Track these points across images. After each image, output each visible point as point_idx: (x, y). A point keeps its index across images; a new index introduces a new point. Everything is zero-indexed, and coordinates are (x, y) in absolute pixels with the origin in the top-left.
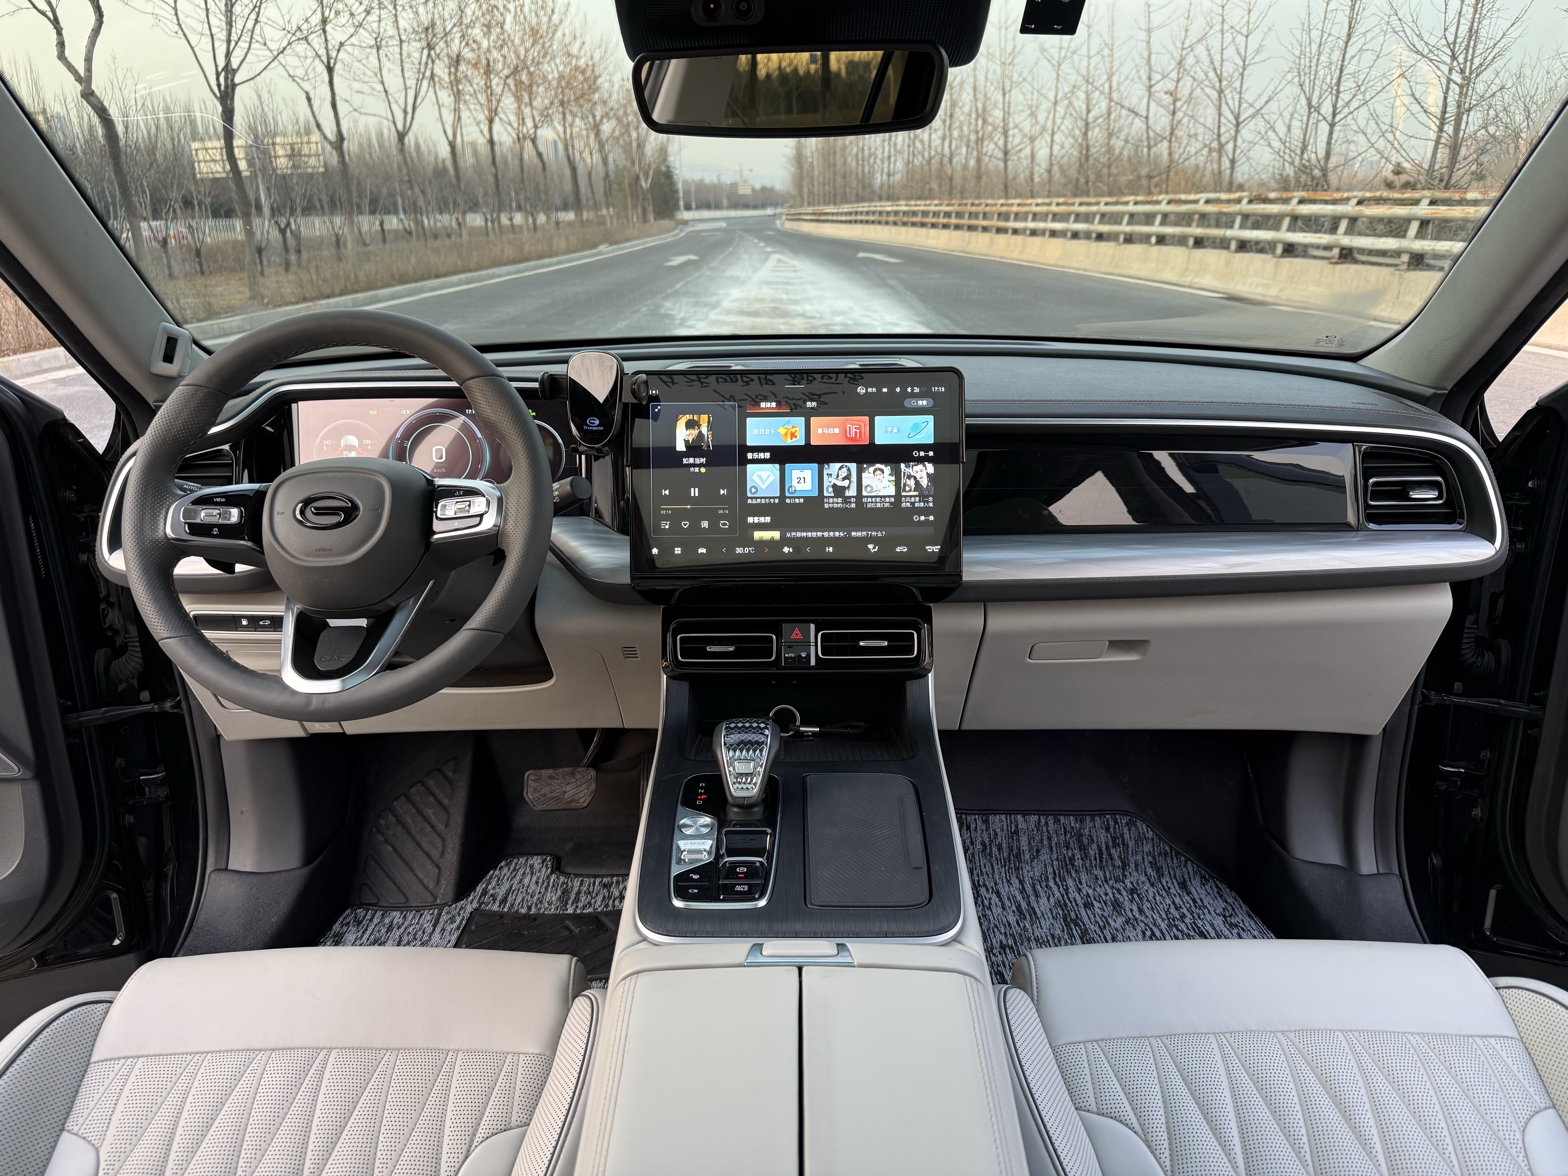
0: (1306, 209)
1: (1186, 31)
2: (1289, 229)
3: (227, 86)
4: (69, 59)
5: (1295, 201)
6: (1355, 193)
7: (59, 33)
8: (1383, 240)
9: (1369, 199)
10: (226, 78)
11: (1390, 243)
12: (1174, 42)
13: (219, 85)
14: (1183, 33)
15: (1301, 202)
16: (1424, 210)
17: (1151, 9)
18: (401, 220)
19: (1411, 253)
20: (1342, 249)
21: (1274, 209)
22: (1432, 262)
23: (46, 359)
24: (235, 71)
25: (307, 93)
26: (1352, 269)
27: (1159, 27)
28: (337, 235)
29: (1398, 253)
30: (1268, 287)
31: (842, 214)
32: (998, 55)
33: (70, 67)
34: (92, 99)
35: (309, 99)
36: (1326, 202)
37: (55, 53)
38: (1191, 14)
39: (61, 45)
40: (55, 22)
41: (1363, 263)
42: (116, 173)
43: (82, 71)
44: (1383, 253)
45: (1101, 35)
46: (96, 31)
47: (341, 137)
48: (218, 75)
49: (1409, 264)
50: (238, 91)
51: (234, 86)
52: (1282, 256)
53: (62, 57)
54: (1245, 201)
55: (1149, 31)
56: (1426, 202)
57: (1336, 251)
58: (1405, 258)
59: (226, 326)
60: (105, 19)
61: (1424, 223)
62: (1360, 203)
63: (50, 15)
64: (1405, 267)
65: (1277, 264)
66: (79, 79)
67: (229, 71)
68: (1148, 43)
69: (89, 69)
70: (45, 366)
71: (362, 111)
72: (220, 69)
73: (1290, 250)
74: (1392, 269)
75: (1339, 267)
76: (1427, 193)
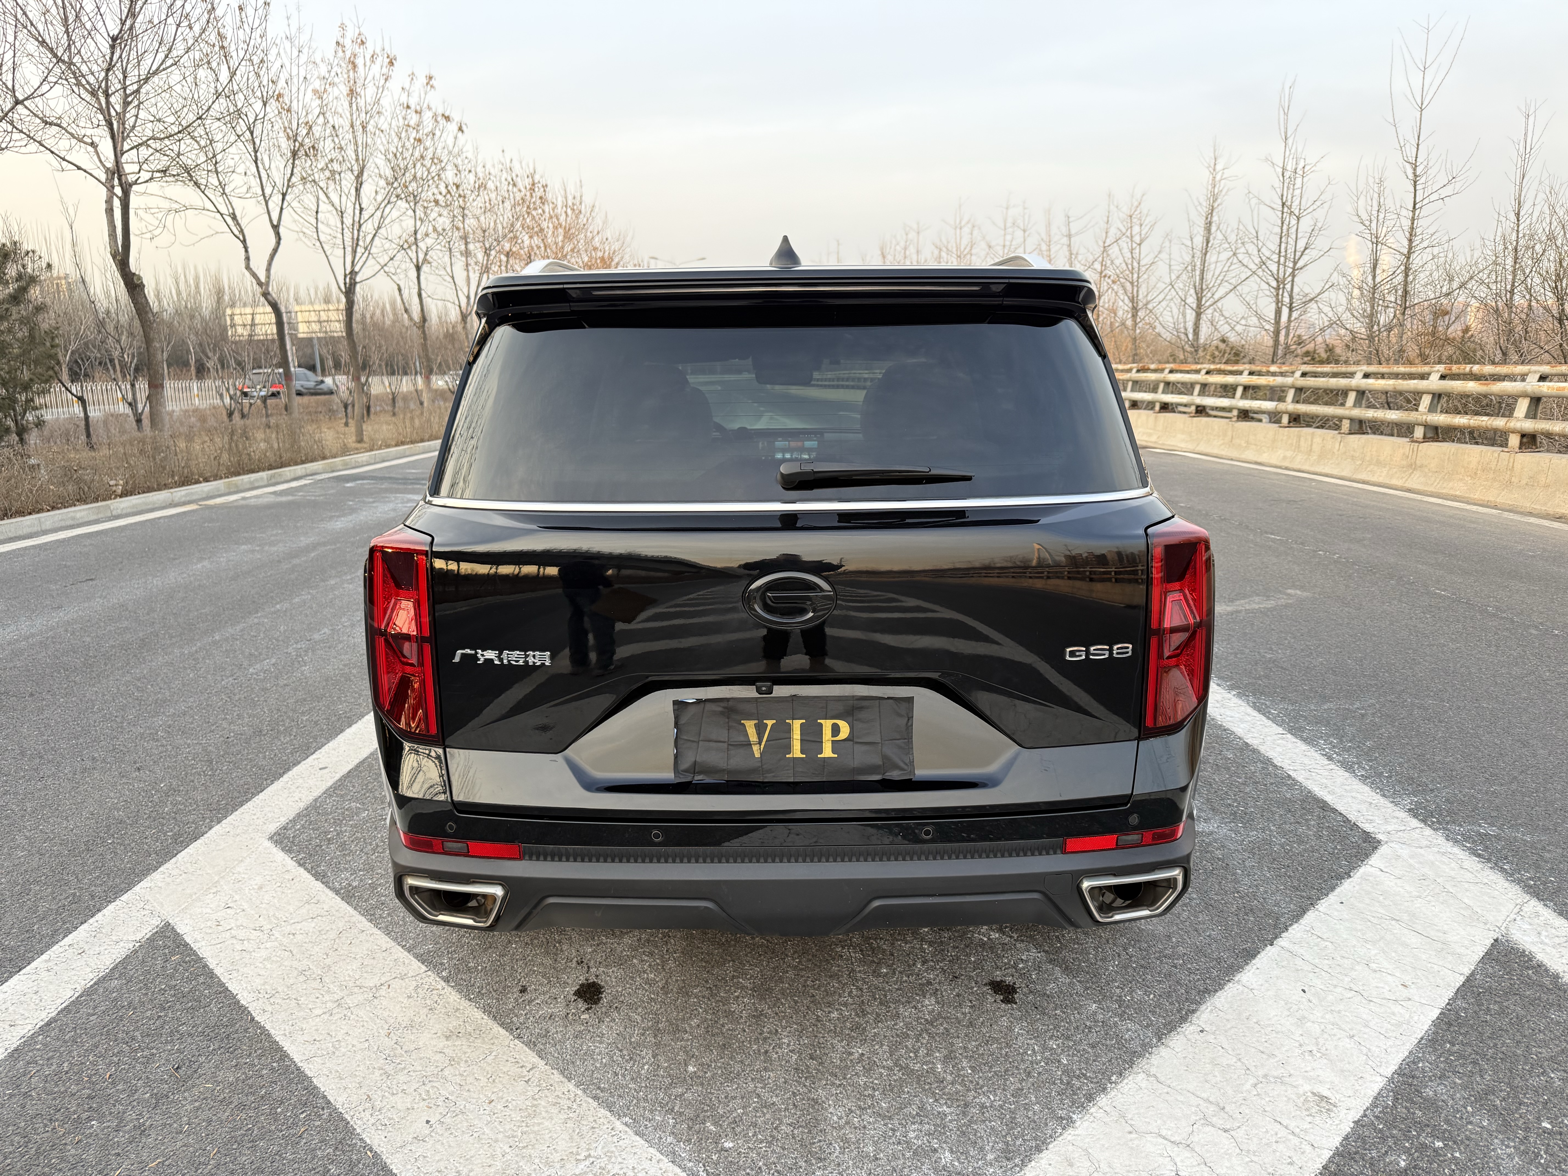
0: (1173, 377)
1: (1107, 233)
2: (1163, 392)
3: (351, 284)
4: (254, 269)
5: (1167, 371)
6: (1204, 366)
7: (246, 251)
8: (1221, 399)
9: (1213, 370)
10: (351, 279)
11: (1224, 402)
12: (1097, 242)
13: (345, 284)
14: (1104, 235)
15: (1171, 372)
16: (1245, 379)
17: (1071, 220)
18: (446, 382)
19: (1239, 410)
20: (1198, 407)
21: (1152, 376)
22: (1255, 416)
23: (256, 480)
24: (357, 273)
25: (398, 285)
26: (1204, 420)
27: (1077, 234)
28: (393, 394)
29: (1229, 410)
30: (1150, 435)
31: (826, 380)
32: (954, 250)
33: (254, 275)
34: (269, 297)
35: (400, 290)
36: (1188, 372)
37: (243, 265)
38: (1110, 219)
39: (247, 259)
40: (244, 242)
41: (1215, 417)
42: (281, 349)
43: (263, 279)
44: (1223, 409)
45: (1039, 234)
46: (275, 250)
47: (424, 319)
48: (345, 276)
49: (1238, 417)
50: (358, 287)
51: (356, 283)
52: (1160, 412)
53: (248, 267)
54: (1134, 370)
55: (1069, 236)
56: (1246, 373)
57: (1193, 408)
58: (1235, 413)
59: (359, 460)
60: (282, 242)
61: (1246, 388)
62: (1208, 373)
63: (241, 238)
64: (1235, 419)
65: (1156, 417)
66: (260, 284)
67: (353, 273)
68: (1069, 246)
69: (268, 276)
70: (256, 485)
71: (435, 297)
72: (347, 272)
73: (1165, 407)
74: (1228, 420)
75: (1195, 419)
76: (1247, 366)
